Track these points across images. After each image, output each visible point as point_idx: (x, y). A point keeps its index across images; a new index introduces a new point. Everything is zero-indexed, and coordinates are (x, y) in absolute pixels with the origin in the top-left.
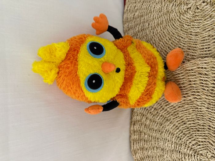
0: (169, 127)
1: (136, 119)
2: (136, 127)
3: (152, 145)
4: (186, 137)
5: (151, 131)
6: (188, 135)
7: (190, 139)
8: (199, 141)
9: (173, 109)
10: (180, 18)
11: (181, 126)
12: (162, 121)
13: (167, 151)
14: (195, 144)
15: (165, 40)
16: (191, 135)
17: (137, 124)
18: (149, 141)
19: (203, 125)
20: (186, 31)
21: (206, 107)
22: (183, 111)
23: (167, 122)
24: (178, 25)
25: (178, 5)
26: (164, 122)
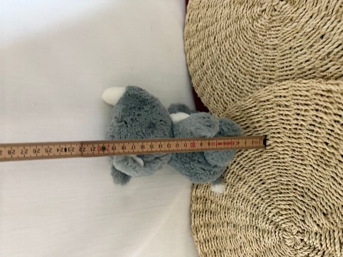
0: (243, 190)
2: (200, 192)
4: (265, 203)
6: (267, 201)
7: (270, 206)
8: (282, 209)
9: (247, 161)
10: (253, 26)
12: (233, 180)
13: (241, 228)
14: (276, 214)
15: (235, 59)
16: (271, 201)
18: (217, 213)
19: (287, 185)
20: (261, 43)
21: (290, 155)
22: (261, 163)
24: (251, 36)
25: (250, 8)
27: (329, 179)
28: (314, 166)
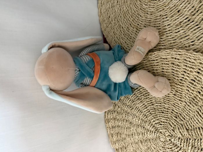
0: (140, 105)
3: (123, 117)
5: (124, 105)
6: (153, 115)
7: (154, 118)
8: (161, 121)
11: (149, 106)
13: (134, 125)
14: (158, 123)
16: (156, 115)
18: (121, 114)
19: (167, 109)
23: (138, 100)
27: (195, 112)
28: (187, 103)
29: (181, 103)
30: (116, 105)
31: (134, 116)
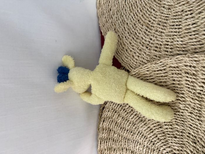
0: (143, 129)
1: (107, 115)
2: (106, 125)
3: (121, 145)
4: (161, 142)
5: (123, 130)
6: (163, 141)
7: (164, 145)
8: (175, 149)
11: (156, 130)
14: (170, 152)
16: (166, 141)
17: (107, 121)
18: (118, 141)
19: (182, 132)
23: (141, 123)
26: (137, 122)
29: (200, 124)
30: (110, 130)
31: (137, 143)
